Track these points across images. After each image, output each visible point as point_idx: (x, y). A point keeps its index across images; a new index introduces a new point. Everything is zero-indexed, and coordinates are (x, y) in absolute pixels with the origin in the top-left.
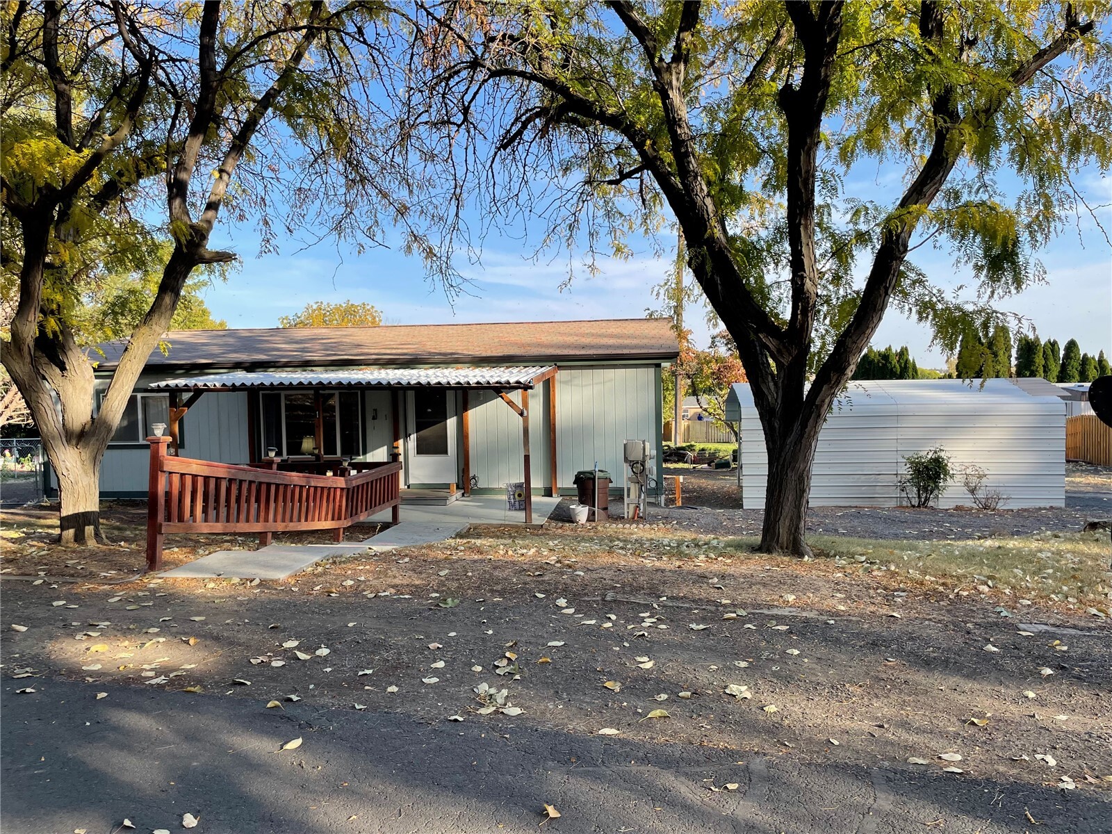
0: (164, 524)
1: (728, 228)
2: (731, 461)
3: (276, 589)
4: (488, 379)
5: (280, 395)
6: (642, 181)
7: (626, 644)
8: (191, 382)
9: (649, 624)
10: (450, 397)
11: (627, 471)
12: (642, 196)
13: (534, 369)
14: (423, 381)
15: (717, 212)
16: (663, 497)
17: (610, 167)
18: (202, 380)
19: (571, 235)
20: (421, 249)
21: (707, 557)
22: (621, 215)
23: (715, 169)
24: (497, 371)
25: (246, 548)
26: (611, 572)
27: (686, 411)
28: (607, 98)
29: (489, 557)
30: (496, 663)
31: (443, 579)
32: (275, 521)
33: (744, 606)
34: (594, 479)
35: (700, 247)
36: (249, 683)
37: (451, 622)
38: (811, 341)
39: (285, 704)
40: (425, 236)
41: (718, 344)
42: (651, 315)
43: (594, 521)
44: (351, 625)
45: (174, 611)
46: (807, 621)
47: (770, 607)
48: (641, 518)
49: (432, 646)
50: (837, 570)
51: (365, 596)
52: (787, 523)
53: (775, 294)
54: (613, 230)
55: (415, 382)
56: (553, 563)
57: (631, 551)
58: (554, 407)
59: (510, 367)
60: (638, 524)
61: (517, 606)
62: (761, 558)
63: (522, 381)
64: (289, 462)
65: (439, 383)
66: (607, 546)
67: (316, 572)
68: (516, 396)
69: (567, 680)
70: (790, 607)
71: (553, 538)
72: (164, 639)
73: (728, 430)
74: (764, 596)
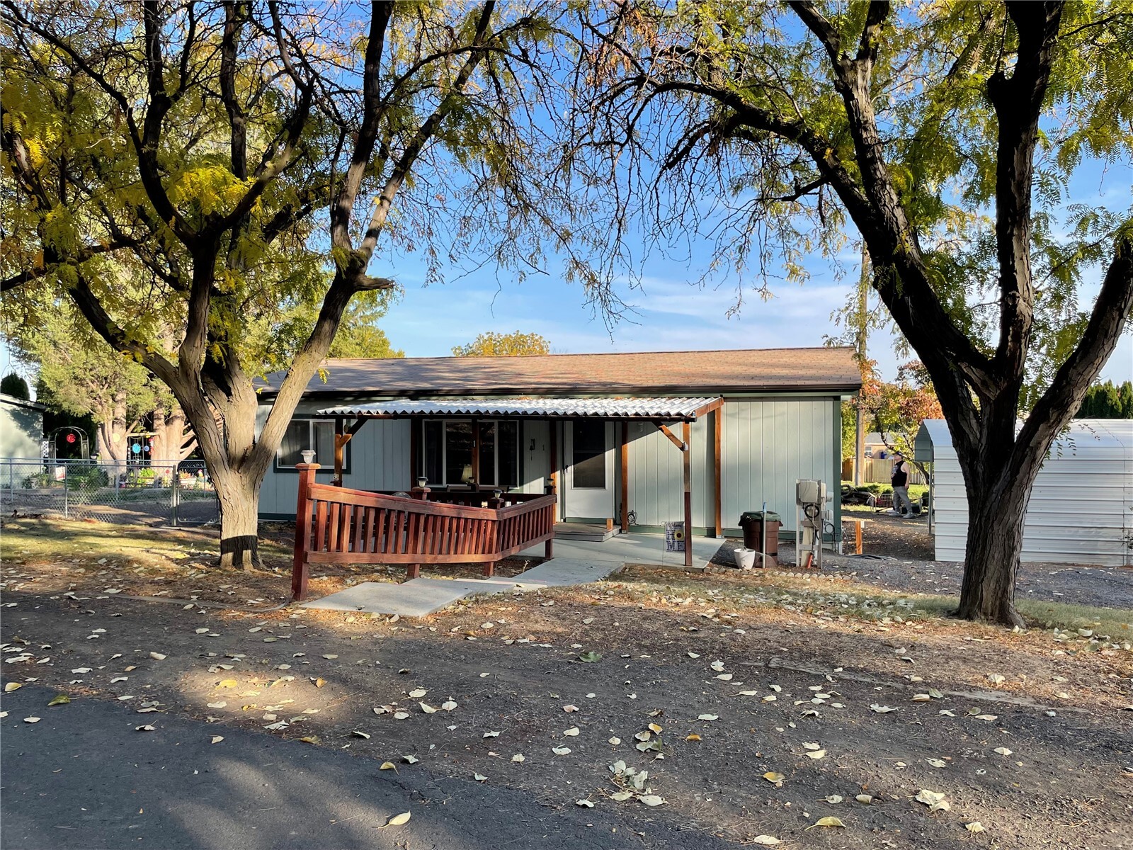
0: (311, 552)
1: (921, 244)
2: (920, 506)
3: (414, 628)
4: (647, 410)
5: (441, 423)
6: (821, 197)
7: (792, 725)
8: (355, 409)
9: (820, 701)
10: (609, 429)
11: (799, 513)
12: (821, 213)
13: (698, 401)
14: (580, 411)
15: (908, 224)
16: (841, 544)
17: (785, 183)
18: (365, 408)
19: (741, 258)
20: (583, 276)
21: (893, 620)
22: (797, 234)
23: (907, 178)
24: (658, 402)
25: (394, 579)
26: (777, 633)
27: (868, 448)
28: (783, 106)
29: (640, 605)
30: (637, 736)
31: (587, 627)
32: (424, 553)
33: (938, 685)
34: (761, 521)
35: (888, 264)
36: (368, 736)
37: (592, 680)
38: (1024, 372)
39: (401, 766)
40: (587, 262)
41: (907, 376)
42: (829, 343)
43: (762, 567)
44: (483, 675)
45: (309, 646)
46: (1019, 710)
47: (972, 689)
48: (816, 566)
49: (567, 708)
50: (1056, 645)
51: (503, 642)
52: (992, 585)
53: (978, 318)
54: (787, 252)
55: (571, 412)
56: (710, 616)
57: (801, 608)
58: (719, 441)
59: (673, 398)
60: (811, 574)
61: (666, 667)
62: (959, 625)
63: (684, 412)
64: (449, 491)
65: (596, 414)
66: (774, 599)
67: (457, 611)
68: (677, 429)
69: (719, 765)
70: (998, 690)
71: (714, 585)
72: (293, 678)
73: (917, 471)
74: (965, 674)
